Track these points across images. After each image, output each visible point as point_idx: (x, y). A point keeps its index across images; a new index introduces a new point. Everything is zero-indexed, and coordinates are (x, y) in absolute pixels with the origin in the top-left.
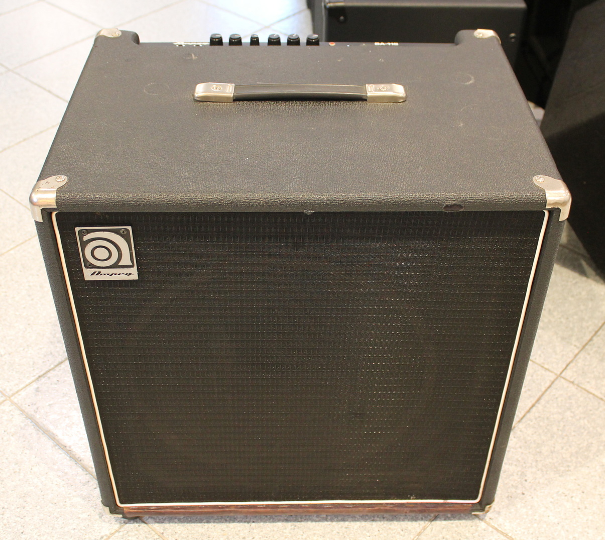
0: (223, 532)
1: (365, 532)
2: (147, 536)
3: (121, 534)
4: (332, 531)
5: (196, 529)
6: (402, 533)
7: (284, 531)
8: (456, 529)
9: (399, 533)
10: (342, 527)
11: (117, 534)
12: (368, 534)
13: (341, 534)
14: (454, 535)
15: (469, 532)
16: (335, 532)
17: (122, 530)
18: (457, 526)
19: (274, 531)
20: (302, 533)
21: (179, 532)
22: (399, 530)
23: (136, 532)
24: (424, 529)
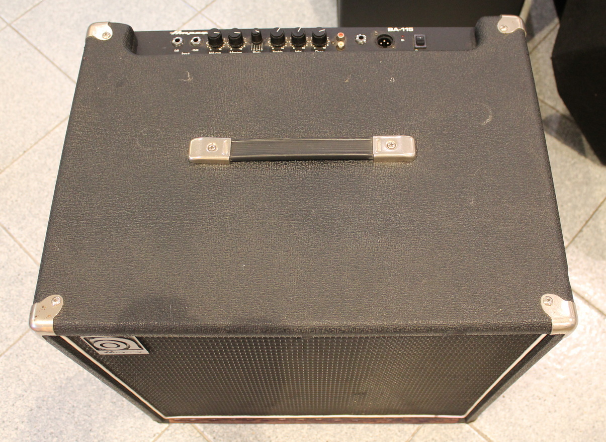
0: (252, 432)
1: (368, 433)
2: (191, 434)
3: (170, 432)
4: (341, 431)
5: (230, 428)
6: (399, 434)
7: (302, 431)
8: (444, 431)
9: (396, 434)
10: (349, 428)
11: (166, 432)
12: (371, 435)
13: (349, 434)
14: (442, 437)
15: (455, 434)
16: (343, 433)
17: (170, 428)
18: (445, 428)
19: (293, 430)
20: (316, 433)
21: (216, 431)
22: (397, 431)
23: (182, 431)
24: (418, 430)
